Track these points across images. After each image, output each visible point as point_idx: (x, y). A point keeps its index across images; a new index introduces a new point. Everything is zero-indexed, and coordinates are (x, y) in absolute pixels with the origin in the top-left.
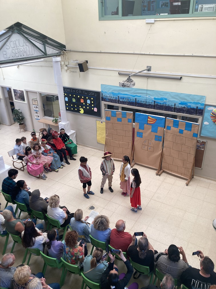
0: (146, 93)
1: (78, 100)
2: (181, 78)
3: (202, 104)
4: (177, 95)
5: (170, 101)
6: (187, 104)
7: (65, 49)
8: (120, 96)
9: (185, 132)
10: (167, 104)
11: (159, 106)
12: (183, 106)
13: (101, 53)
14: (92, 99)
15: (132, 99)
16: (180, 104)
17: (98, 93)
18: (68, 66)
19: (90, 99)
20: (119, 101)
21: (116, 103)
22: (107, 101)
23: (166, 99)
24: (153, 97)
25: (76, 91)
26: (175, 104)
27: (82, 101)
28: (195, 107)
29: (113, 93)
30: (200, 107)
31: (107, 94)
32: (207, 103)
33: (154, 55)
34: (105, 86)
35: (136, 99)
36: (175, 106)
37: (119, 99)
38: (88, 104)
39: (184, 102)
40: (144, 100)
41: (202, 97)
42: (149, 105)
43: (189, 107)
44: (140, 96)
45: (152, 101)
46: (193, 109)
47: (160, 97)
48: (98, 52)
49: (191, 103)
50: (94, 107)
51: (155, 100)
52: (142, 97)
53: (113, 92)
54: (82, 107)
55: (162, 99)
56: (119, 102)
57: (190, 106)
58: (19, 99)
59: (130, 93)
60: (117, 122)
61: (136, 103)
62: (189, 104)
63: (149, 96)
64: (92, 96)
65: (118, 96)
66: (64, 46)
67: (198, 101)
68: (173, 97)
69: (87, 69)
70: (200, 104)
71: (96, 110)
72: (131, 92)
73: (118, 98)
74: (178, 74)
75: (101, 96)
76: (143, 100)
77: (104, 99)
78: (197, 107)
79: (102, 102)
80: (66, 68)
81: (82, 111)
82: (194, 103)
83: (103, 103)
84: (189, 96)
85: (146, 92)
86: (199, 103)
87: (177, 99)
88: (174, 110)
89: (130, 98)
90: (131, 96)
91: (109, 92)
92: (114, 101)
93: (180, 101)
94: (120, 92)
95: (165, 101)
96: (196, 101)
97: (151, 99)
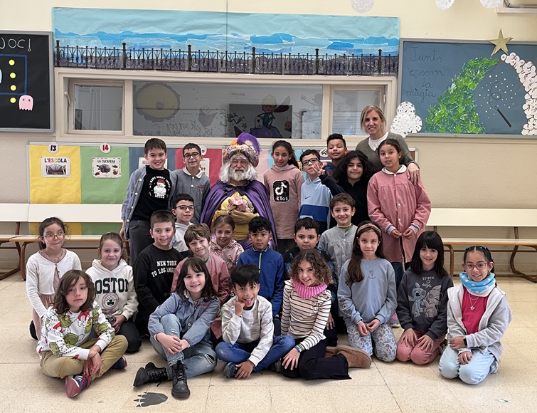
0: (224, 25)
3: (391, 42)
4: (322, 22)
5: (302, 43)
6: (353, 46)
8: (131, 41)
10: (294, 51)
11: (268, 60)
12: (340, 53)
14: (12, 62)
15: (177, 48)
16: (331, 47)
20: (125, 58)
21: (114, 69)
22: (77, 67)
23: (289, 38)
24: (247, 37)
26: (317, 50)
28: (377, 53)
29: (102, 36)
30: (387, 49)
31: (77, 39)
35: (190, 46)
36: (317, 55)
37: (125, 55)
39: (341, 40)
40: (219, 47)
42: (238, 61)
43: (360, 54)
44: (204, 37)
45: (245, 48)
46: (371, 58)
47: (270, 33)
49: (361, 41)
50: (18, 95)
51: (255, 45)
52: (211, 39)
53: (103, 29)
55: (276, 40)
56: (125, 63)
57: (361, 50)
59: (167, 29)
61: (190, 59)
62: (357, 46)
63: (234, 35)
64: (11, 53)
65: (124, 44)
67: (381, 32)
68: (309, 30)
70: (387, 41)
71: (26, 103)
72: (173, 25)
73: (124, 50)
75: (52, 50)
76: (212, 49)
78: (380, 51)
79: (58, 70)
82: (372, 40)
83: (59, 77)
84: (354, 21)
85: (223, 21)
86: (384, 40)
87: (320, 34)
88: (317, 68)
89: (169, 46)
90: (173, 38)
91: (88, 32)
92: (106, 62)
93: (330, 40)
94: (129, 29)
95: (286, 42)
96: (375, 35)
97: (242, 43)
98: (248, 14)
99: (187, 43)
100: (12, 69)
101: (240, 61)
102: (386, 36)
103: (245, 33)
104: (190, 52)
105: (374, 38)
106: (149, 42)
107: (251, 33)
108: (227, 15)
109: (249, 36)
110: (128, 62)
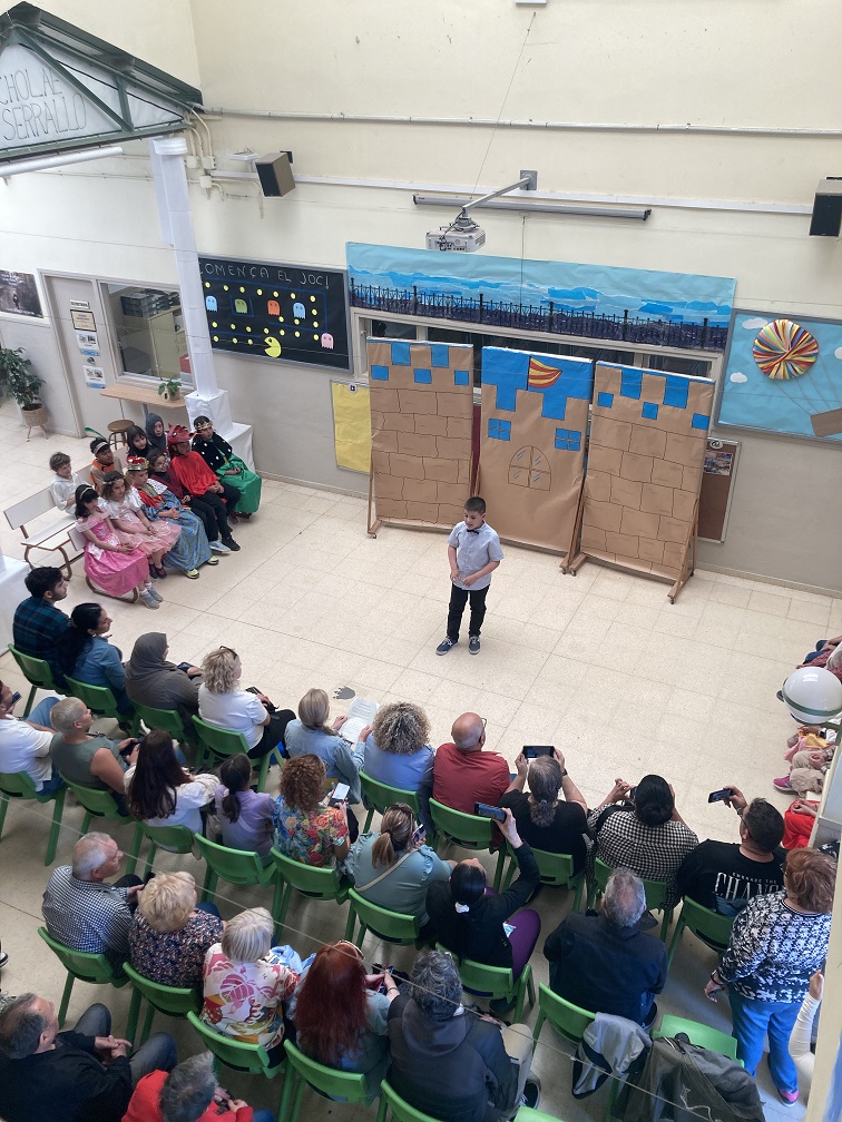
0: (518, 273)
1: (258, 305)
2: (648, 213)
3: (722, 310)
4: (635, 278)
5: (607, 300)
6: (671, 310)
7: (198, 105)
8: (423, 285)
9: (665, 411)
10: (599, 312)
11: (567, 319)
12: (655, 318)
13: (343, 120)
14: (313, 299)
15: (469, 296)
16: (643, 309)
17: (335, 278)
18: (214, 173)
19: (303, 299)
20: (416, 304)
21: (406, 313)
22: (371, 308)
23: (593, 294)
24: (545, 288)
25: (247, 271)
26: (626, 312)
27: (274, 309)
28: (700, 322)
29: (392, 275)
30: (716, 318)
31: (371, 279)
32: (740, 305)
33: (546, 128)
34: (363, 249)
35: (481, 295)
36: (626, 317)
37: (416, 299)
38: (297, 322)
39: (657, 302)
40: (513, 298)
41: (725, 284)
42: (533, 317)
43: (678, 321)
44: (497, 285)
45: (542, 302)
46: (691, 327)
47: (571, 287)
48: (332, 120)
49: (683, 304)
50: (320, 332)
51: (554, 299)
52: (504, 288)
53: (394, 270)
54: (274, 333)
55: (578, 294)
56: (416, 308)
57: (681, 317)
58: (16, 310)
59: (459, 274)
60: (413, 385)
61: (482, 310)
62: (676, 311)
63: (531, 285)
64: (312, 289)
65: (415, 287)
66: (196, 96)
67: (709, 296)
68: (618, 287)
69: (292, 184)
70: (718, 308)
71: (327, 341)
72: (466, 269)
73: (415, 294)
74: (637, 198)
75: (347, 288)
76: (509, 300)
77: (357, 300)
78: (706, 320)
79: (354, 309)
80: (205, 182)
81: (274, 349)
82: (697, 306)
83: (355, 315)
84: (676, 279)
85: (517, 269)
86: (713, 306)
87: (632, 292)
88: (624, 333)
89: (459, 293)
90: (464, 284)
91: (379, 272)
92: (397, 305)
93: (643, 301)
94: (420, 271)
95: (589, 299)
96: (700, 300)
97: (539, 296)
98: (547, 262)
99: (478, 291)
100: (313, 305)
101: (536, 316)
102: (716, 301)
103: (544, 284)
104: (481, 301)
105: (700, 303)
106: (440, 287)
107: (549, 284)
108: (522, 262)
109: (547, 288)
110: (419, 308)
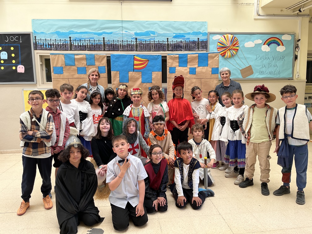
0: (121, 27)
3: (204, 34)
4: (169, 25)
5: (159, 35)
6: (185, 36)
8: (73, 37)
10: (157, 40)
11: (143, 44)
12: (179, 40)
14: (12, 48)
15: (98, 39)
16: (175, 37)
17: (26, 37)
19: (7, 50)
20: (71, 45)
21: (66, 50)
22: (46, 50)
23: (153, 33)
24: (133, 32)
26: (168, 39)
28: (196, 40)
29: (58, 33)
30: (202, 38)
31: (46, 35)
34: (41, 22)
35: (104, 38)
36: (168, 41)
37: (71, 43)
38: (2, 62)
39: (179, 34)
40: (119, 38)
41: (203, 24)
42: (129, 45)
43: (188, 40)
44: (111, 33)
45: (132, 38)
46: (194, 42)
47: (145, 30)
49: (189, 34)
50: (16, 65)
51: (137, 37)
52: (114, 34)
53: (59, 30)
55: (147, 34)
56: (71, 47)
59: (92, 29)
61: (104, 44)
62: (187, 37)
63: (126, 32)
65: (70, 38)
67: (198, 29)
68: (163, 29)
70: (202, 33)
71: (21, 69)
72: (95, 27)
73: (70, 41)
75: (32, 41)
76: (116, 39)
77: (38, 47)
78: (198, 38)
79: (36, 51)
83: (36, 55)
84: (185, 24)
85: (120, 25)
86: (200, 33)
87: (169, 30)
88: (168, 48)
89: (93, 38)
90: (95, 34)
91: (51, 31)
92: (61, 47)
93: (174, 34)
94: (72, 30)
95: (152, 35)
96: (196, 31)
97: (130, 36)
99: (102, 37)
100: (12, 52)
102: (201, 31)
104: (104, 41)
105: (195, 32)
106: (83, 36)
107: (134, 31)
108: (122, 22)
109: (134, 32)
110: (73, 47)
